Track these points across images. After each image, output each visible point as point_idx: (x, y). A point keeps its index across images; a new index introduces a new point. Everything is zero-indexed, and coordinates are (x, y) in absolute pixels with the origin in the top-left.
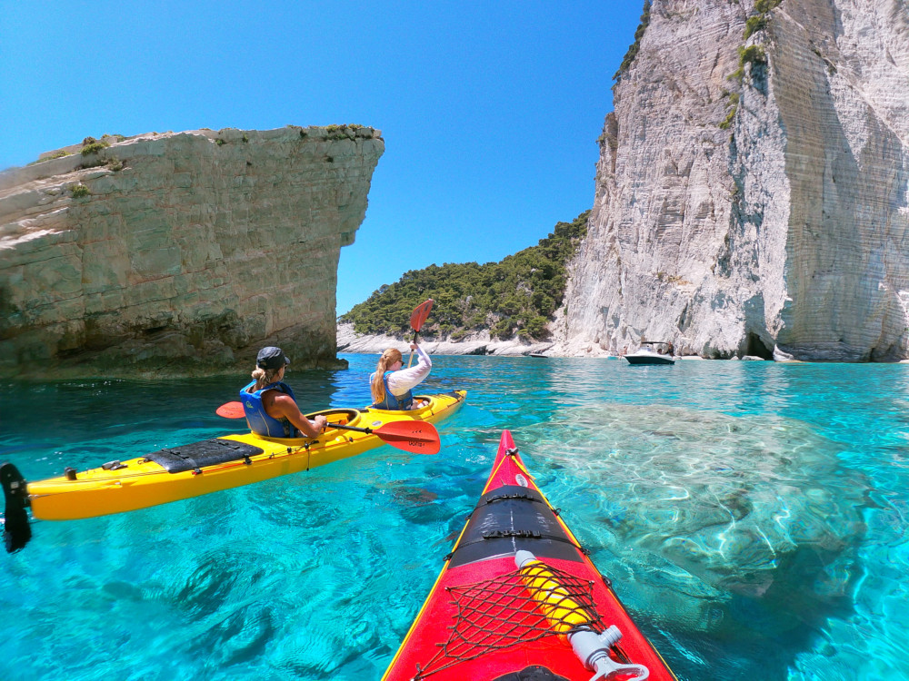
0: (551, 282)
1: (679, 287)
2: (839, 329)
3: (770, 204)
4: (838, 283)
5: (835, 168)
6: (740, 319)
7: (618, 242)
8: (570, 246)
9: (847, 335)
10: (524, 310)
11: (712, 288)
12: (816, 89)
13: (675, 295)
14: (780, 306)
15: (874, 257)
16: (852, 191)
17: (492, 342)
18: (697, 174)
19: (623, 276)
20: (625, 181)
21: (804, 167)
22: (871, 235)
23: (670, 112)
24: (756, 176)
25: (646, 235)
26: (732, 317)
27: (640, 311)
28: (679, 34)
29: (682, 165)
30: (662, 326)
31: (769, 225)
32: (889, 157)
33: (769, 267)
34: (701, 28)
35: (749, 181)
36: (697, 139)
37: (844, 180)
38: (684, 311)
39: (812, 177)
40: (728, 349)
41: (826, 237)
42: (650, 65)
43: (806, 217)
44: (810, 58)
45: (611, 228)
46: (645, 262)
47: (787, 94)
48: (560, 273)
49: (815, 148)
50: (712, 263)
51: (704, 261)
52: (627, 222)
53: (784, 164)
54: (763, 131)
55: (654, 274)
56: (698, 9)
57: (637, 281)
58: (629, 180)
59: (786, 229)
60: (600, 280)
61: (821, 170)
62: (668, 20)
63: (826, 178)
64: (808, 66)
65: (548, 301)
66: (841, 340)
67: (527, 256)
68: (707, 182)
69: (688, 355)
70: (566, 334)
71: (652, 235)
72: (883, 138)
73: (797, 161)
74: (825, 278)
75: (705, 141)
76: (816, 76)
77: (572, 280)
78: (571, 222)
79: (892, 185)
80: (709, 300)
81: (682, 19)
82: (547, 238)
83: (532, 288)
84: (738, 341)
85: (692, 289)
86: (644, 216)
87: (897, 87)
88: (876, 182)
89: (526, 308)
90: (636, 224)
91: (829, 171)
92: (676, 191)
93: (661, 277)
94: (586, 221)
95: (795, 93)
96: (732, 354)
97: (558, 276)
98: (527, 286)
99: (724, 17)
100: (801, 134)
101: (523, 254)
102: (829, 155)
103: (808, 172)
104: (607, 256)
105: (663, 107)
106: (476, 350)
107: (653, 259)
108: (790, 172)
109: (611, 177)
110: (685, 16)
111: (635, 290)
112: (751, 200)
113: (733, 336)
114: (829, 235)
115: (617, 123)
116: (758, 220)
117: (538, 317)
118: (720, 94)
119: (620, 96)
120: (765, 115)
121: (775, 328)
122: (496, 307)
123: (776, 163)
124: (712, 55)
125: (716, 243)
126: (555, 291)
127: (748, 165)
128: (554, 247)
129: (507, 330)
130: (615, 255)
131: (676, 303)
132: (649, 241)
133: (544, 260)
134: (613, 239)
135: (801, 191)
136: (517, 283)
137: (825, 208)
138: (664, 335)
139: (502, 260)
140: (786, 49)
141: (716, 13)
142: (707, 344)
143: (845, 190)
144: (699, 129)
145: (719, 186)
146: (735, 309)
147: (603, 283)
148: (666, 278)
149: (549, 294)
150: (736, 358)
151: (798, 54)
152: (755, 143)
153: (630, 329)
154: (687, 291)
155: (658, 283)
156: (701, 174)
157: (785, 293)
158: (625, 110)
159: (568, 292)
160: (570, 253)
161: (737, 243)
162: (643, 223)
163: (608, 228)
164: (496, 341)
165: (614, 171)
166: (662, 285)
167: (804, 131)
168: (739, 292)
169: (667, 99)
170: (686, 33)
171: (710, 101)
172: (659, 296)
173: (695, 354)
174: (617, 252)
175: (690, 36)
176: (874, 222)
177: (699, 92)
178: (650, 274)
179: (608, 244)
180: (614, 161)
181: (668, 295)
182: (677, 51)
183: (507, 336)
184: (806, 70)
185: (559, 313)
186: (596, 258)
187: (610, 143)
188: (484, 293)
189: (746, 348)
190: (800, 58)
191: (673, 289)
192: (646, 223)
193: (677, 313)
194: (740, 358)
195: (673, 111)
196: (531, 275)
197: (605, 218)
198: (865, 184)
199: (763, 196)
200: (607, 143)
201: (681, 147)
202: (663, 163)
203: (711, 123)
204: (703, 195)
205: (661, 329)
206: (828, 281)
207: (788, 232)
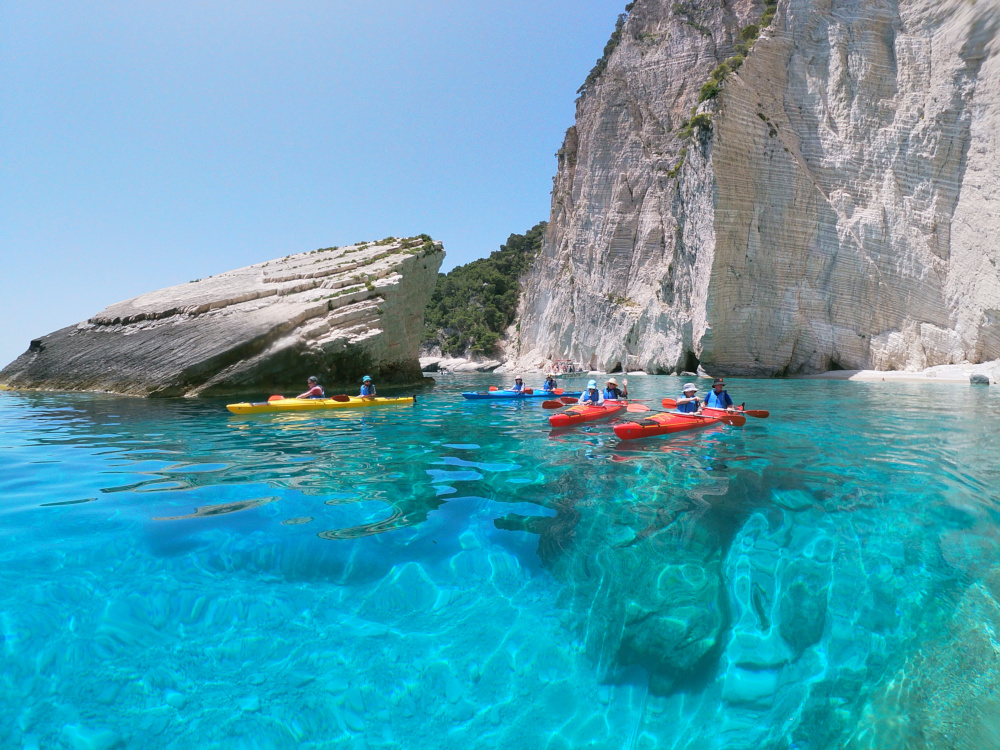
0: (503, 297)
1: (628, 308)
2: (754, 351)
3: (701, 249)
4: (755, 314)
5: (761, 220)
6: (680, 340)
7: (571, 260)
8: (523, 260)
9: (761, 356)
10: (476, 326)
11: (656, 310)
12: (755, 150)
13: (623, 315)
14: (702, 333)
15: (788, 294)
16: (774, 239)
17: (443, 359)
18: (650, 202)
19: (576, 294)
20: (582, 201)
21: (732, 220)
22: (788, 276)
23: (630, 138)
24: (692, 224)
25: (599, 257)
26: (673, 338)
27: (591, 330)
28: (647, 57)
29: (637, 190)
30: (611, 344)
31: (700, 266)
32: (811, 211)
33: (697, 300)
34: (670, 55)
35: (687, 227)
36: (653, 168)
37: (768, 230)
38: (632, 331)
39: (739, 227)
40: (668, 365)
41: (748, 277)
42: (615, 88)
43: (731, 261)
44: (754, 123)
45: (566, 246)
46: (597, 284)
47: (726, 158)
48: (512, 288)
49: (745, 203)
50: (659, 287)
51: (651, 285)
52: (581, 241)
53: (713, 219)
54: (700, 188)
55: (605, 296)
56: (670, 35)
57: (589, 301)
58: (585, 201)
59: (709, 273)
60: (553, 298)
61: (748, 222)
62: (639, 41)
63: (753, 228)
64: (750, 130)
65: (500, 317)
66: (756, 360)
67: (478, 269)
68: (659, 211)
69: (634, 370)
70: (519, 350)
71: (605, 257)
72: (808, 195)
73: (727, 215)
74: (743, 311)
75: (660, 169)
76: (756, 139)
77: (524, 295)
78: (524, 234)
79: (812, 234)
80: (653, 321)
81: (653, 42)
82: (499, 250)
83: (484, 303)
84: (677, 358)
85: (639, 311)
86: (598, 238)
87: (830, 150)
88: (797, 232)
89: (478, 324)
90: (589, 245)
91: (756, 222)
92: (630, 217)
93: (611, 298)
94: (540, 234)
95: (734, 156)
96: (672, 369)
97: (510, 291)
98: (478, 301)
99: (694, 48)
100: (733, 192)
101: (475, 267)
102: (757, 209)
103: (735, 224)
104: (560, 274)
105: (623, 132)
106: (428, 367)
107: (604, 280)
108: (718, 227)
109: (568, 194)
110: (656, 39)
111: (587, 309)
112: (687, 242)
113: (673, 356)
114: (751, 275)
115: (577, 137)
116: (692, 259)
117: (489, 333)
118: (681, 124)
119: (582, 111)
120: (704, 176)
121: (699, 350)
122: (447, 323)
123: (708, 216)
124: (676, 85)
125: (662, 269)
126: (507, 308)
127: (688, 212)
128: (507, 260)
129: (459, 347)
130: (568, 273)
131: (625, 323)
132: (601, 263)
133: (496, 274)
134: (567, 258)
135: (729, 239)
136: (469, 298)
137: (749, 254)
138: (613, 353)
139: (450, 270)
140: (732, 116)
141: (687, 43)
142: (651, 361)
143: (767, 238)
144: (655, 157)
145: (670, 215)
146: (675, 330)
147: (556, 300)
148: (616, 299)
149: (500, 310)
150: (675, 373)
151: (743, 119)
152: (694, 196)
153: (580, 346)
154: (633, 312)
155: (608, 303)
156: (654, 202)
157: (707, 323)
158: (587, 127)
159: (521, 307)
160: (522, 266)
161: (679, 273)
162: (598, 243)
163: (562, 246)
164: (448, 358)
165: (571, 188)
166: (612, 305)
167: (736, 190)
168: (679, 316)
169: (628, 124)
170: (655, 58)
171: (670, 130)
172: (609, 316)
173: (641, 370)
174: (570, 270)
175: (658, 62)
176: (791, 265)
177: (661, 119)
178: (601, 294)
179: (562, 262)
180: (571, 176)
181: (616, 315)
182: (644, 75)
183: (458, 352)
184: (748, 134)
185: (511, 330)
186: (550, 276)
187: (569, 160)
188: (433, 308)
189: (684, 366)
190: (745, 123)
191: (622, 310)
192: (599, 245)
193: (624, 332)
194: (679, 375)
195: (632, 136)
196: (482, 289)
197: (560, 235)
198: (786, 234)
199: (696, 241)
200: (566, 157)
201: (637, 174)
202: (618, 188)
203: (668, 152)
204: (654, 222)
205: (610, 347)
206: (746, 312)
207: (712, 275)
